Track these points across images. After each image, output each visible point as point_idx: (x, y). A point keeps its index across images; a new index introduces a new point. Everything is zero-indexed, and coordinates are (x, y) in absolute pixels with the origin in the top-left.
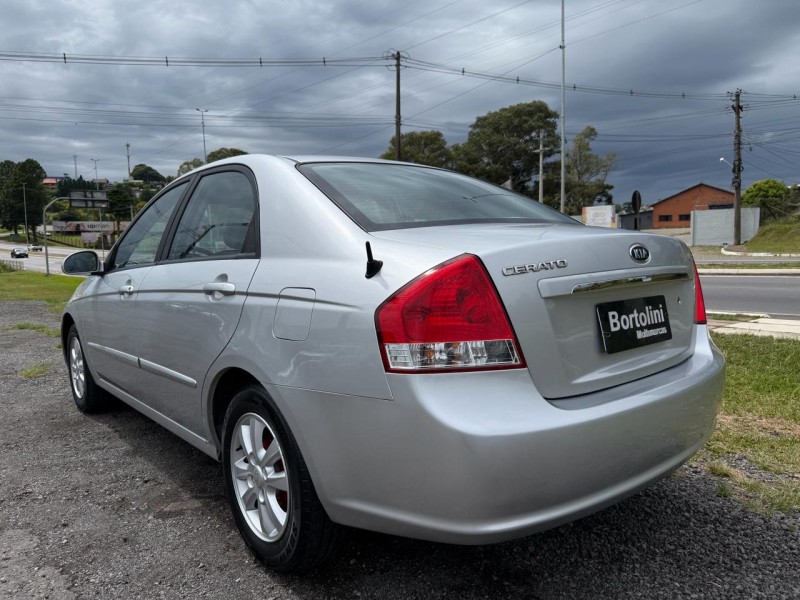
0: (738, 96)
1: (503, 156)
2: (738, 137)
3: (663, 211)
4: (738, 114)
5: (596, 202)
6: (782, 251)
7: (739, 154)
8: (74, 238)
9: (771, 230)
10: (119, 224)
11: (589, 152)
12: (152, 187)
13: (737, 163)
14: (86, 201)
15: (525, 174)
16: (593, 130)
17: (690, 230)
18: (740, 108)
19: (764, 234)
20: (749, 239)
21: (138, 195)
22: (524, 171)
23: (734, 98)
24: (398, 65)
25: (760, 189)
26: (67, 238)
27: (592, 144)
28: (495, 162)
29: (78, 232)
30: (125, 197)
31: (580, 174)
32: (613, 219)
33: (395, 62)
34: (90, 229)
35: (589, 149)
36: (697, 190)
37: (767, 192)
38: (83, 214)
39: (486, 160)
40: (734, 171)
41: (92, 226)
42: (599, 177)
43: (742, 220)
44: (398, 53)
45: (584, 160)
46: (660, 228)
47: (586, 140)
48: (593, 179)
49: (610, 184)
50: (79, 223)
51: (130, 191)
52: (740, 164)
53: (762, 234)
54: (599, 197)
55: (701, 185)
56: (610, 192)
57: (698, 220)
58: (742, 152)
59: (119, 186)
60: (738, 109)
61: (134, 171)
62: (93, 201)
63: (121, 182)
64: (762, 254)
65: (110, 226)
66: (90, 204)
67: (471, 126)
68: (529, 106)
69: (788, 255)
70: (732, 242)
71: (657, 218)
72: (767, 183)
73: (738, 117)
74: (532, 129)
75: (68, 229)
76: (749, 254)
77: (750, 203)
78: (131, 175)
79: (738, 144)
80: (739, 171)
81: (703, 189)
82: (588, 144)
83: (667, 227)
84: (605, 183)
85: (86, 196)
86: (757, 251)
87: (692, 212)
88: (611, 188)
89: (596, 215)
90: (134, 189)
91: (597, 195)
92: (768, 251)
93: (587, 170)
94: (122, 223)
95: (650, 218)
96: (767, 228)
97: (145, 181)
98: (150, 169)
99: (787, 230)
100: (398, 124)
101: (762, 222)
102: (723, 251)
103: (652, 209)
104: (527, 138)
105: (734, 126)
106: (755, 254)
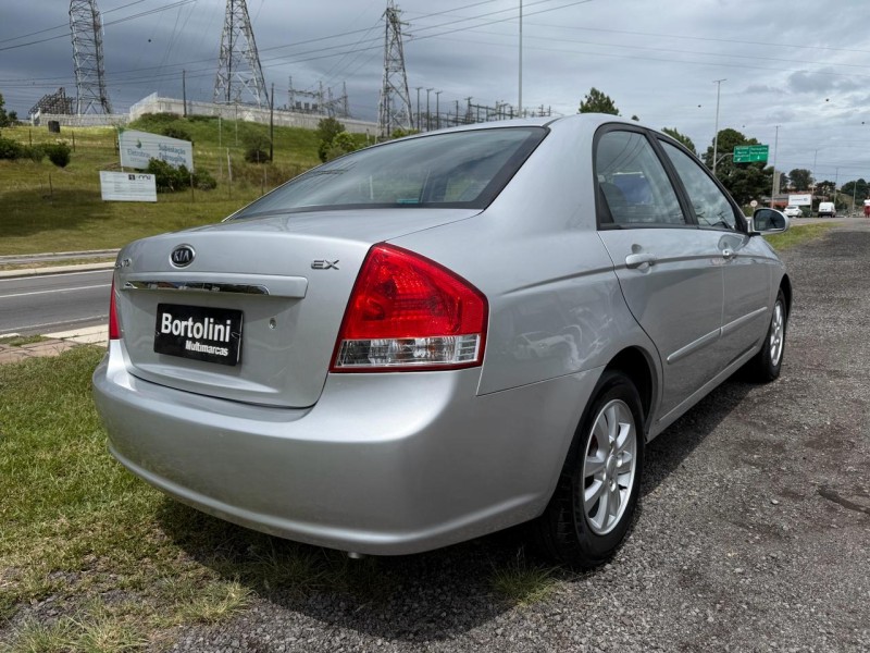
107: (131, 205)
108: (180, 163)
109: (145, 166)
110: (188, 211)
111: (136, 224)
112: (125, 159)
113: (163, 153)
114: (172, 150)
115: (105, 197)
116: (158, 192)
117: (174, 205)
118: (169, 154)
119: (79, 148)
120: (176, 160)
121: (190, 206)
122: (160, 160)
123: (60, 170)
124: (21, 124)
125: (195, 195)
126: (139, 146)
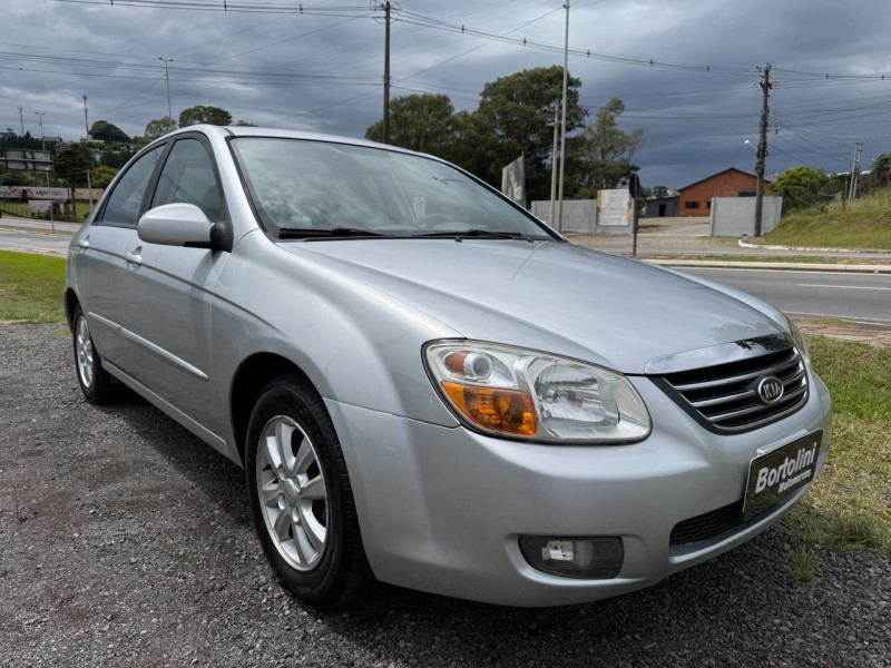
0: (767, 72)
1: (518, 128)
2: (764, 118)
3: (690, 197)
4: (766, 92)
5: (619, 185)
6: (799, 244)
7: (764, 137)
8: (20, 206)
9: (791, 221)
10: (73, 191)
11: (614, 128)
12: (115, 149)
13: (762, 147)
14: (26, 163)
15: (542, 149)
16: (619, 102)
17: (710, 219)
18: (769, 85)
19: (784, 225)
20: (768, 231)
21: (98, 157)
22: (540, 146)
23: (763, 74)
24: (388, 17)
25: (792, 177)
26: (11, 205)
27: (617, 119)
28: (508, 135)
29: (24, 199)
30: (81, 159)
31: (604, 153)
32: (630, 204)
33: (384, 13)
34: (40, 196)
35: (613, 125)
36: (726, 176)
37: (800, 180)
38: (30, 178)
39: (499, 132)
40: (758, 156)
41: (41, 193)
42: (624, 156)
43: (764, 210)
44: (388, 4)
45: (609, 137)
46: (686, 216)
47: (612, 114)
48: (617, 159)
49: (636, 165)
50: (26, 188)
51: (89, 153)
52: (765, 148)
53: (783, 226)
54: (623, 179)
55: (732, 170)
57: (719, 208)
58: (768, 134)
59: (75, 146)
60: (766, 86)
61: (94, 128)
62: (34, 163)
63: (78, 141)
64: (778, 247)
65: (63, 193)
66: (30, 166)
67: (481, 94)
68: (548, 71)
69: (802, 249)
70: (751, 233)
71: (684, 205)
72: (800, 170)
73: (766, 96)
74: (552, 98)
75: (13, 196)
76: (765, 247)
77: (773, 190)
78: (89, 133)
79: (765, 126)
80: (764, 155)
81: (733, 174)
82: (612, 118)
83: (693, 216)
84: (631, 164)
85: (25, 157)
86: (775, 244)
87: (713, 200)
89: (612, 199)
90: (93, 150)
91: (621, 176)
92: (785, 244)
93: (611, 148)
94: (78, 190)
95: (676, 205)
96: (789, 218)
97: (107, 141)
98: (112, 127)
99: (807, 222)
100: (387, 85)
101: (784, 213)
102: (740, 243)
103: (678, 194)
104: (546, 108)
105: (761, 106)
106: (771, 247)
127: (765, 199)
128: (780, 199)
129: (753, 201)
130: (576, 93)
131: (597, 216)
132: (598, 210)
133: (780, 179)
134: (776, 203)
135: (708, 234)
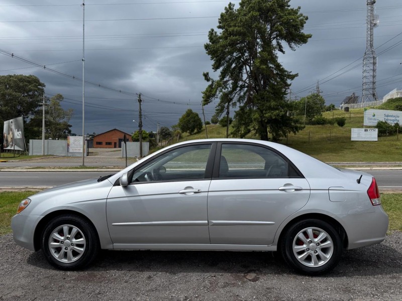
0: (140, 96)
1: (11, 103)
2: (140, 112)
3: (98, 140)
4: (140, 103)
7: (141, 119)
11: (59, 107)
13: (140, 123)
16: (61, 96)
18: (141, 101)
23: (138, 96)
27: (61, 103)
31: (54, 118)
36: (113, 132)
40: (139, 126)
42: (65, 120)
47: (58, 101)
48: (62, 121)
49: (71, 124)
55: (115, 129)
56: (70, 128)
58: (142, 119)
60: (140, 101)
71: (95, 143)
73: (140, 105)
74: (30, 90)
77: (145, 140)
79: (140, 115)
80: (141, 127)
81: (116, 131)
82: (59, 103)
84: (68, 124)
88: (71, 126)
89: (75, 140)
91: (64, 129)
93: (58, 116)
95: (92, 143)
101: (150, 148)
103: (93, 138)
105: (139, 108)
107: (363, 143)
108: (396, 122)
109: (375, 124)
110: (392, 145)
111: (362, 151)
112: (366, 122)
113: (386, 118)
114: (392, 116)
115: (352, 140)
116: (379, 136)
117: (386, 143)
118: (389, 118)
119: (353, 118)
120: (393, 120)
121: (395, 143)
122: (384, 121)
123: (340, 128)
124: (336, 109)
125: (399, 138)
126: (374, 116)
127: (143, 143)
128: (148, 143)
129: (138, 144)
130: (43, 89)
131: (68, 148)
132: (68, 145)
133: (135, 135)
134: (147, 144)
135: (121, 157)
